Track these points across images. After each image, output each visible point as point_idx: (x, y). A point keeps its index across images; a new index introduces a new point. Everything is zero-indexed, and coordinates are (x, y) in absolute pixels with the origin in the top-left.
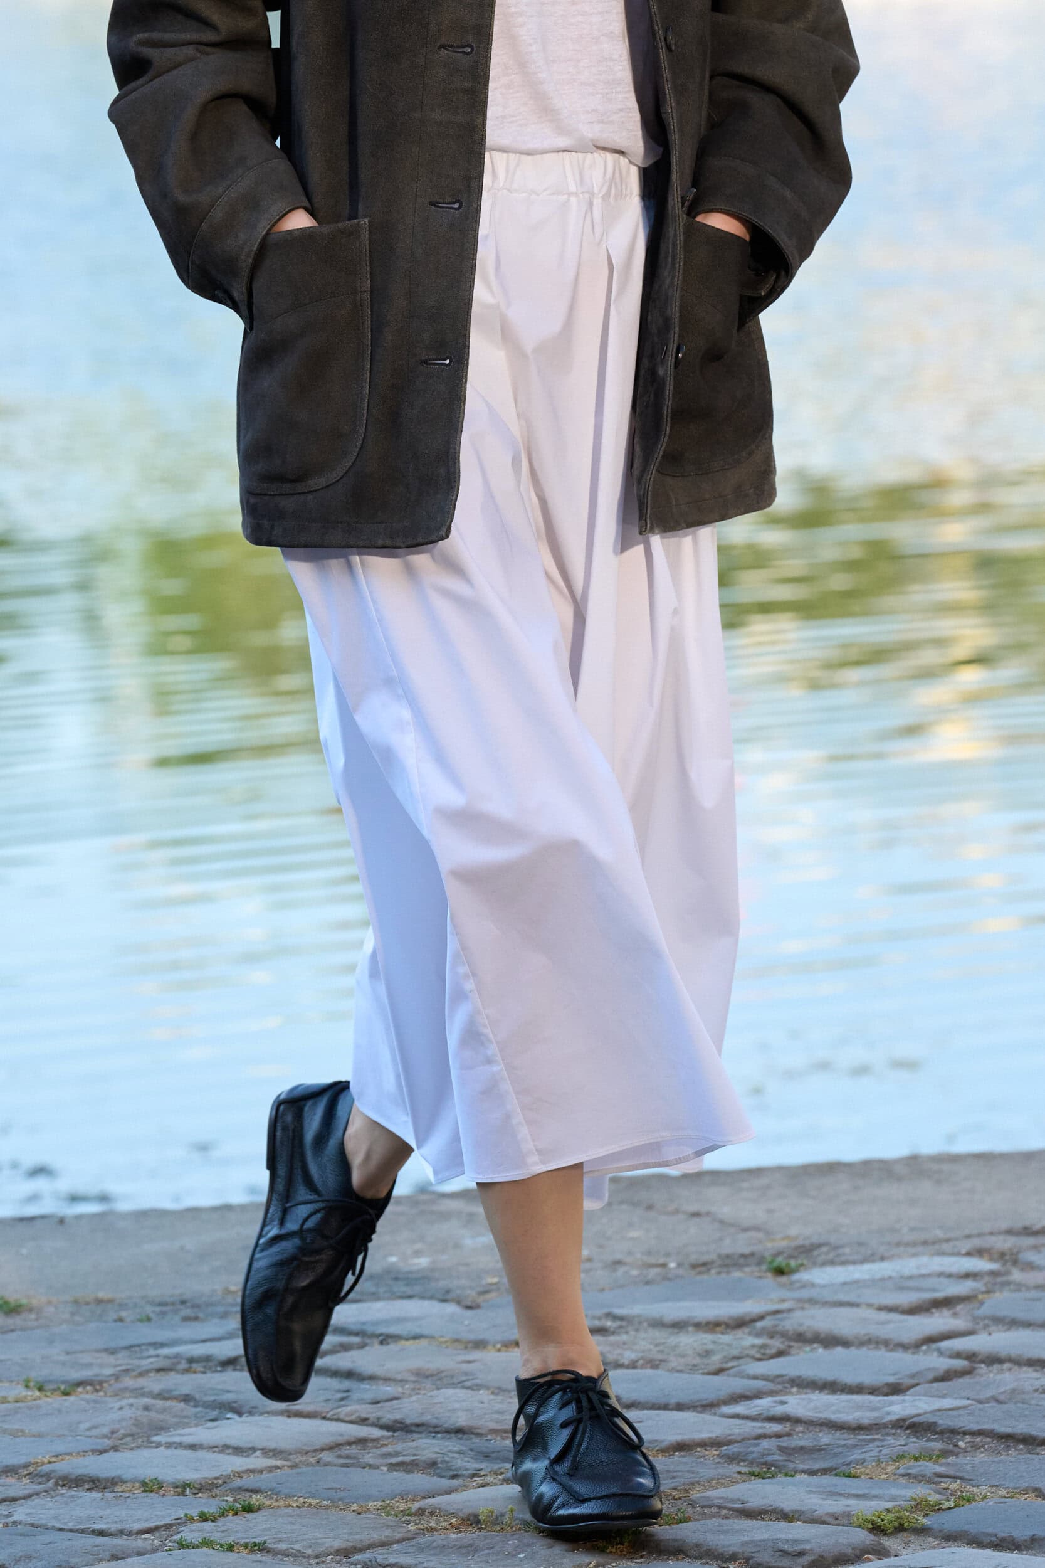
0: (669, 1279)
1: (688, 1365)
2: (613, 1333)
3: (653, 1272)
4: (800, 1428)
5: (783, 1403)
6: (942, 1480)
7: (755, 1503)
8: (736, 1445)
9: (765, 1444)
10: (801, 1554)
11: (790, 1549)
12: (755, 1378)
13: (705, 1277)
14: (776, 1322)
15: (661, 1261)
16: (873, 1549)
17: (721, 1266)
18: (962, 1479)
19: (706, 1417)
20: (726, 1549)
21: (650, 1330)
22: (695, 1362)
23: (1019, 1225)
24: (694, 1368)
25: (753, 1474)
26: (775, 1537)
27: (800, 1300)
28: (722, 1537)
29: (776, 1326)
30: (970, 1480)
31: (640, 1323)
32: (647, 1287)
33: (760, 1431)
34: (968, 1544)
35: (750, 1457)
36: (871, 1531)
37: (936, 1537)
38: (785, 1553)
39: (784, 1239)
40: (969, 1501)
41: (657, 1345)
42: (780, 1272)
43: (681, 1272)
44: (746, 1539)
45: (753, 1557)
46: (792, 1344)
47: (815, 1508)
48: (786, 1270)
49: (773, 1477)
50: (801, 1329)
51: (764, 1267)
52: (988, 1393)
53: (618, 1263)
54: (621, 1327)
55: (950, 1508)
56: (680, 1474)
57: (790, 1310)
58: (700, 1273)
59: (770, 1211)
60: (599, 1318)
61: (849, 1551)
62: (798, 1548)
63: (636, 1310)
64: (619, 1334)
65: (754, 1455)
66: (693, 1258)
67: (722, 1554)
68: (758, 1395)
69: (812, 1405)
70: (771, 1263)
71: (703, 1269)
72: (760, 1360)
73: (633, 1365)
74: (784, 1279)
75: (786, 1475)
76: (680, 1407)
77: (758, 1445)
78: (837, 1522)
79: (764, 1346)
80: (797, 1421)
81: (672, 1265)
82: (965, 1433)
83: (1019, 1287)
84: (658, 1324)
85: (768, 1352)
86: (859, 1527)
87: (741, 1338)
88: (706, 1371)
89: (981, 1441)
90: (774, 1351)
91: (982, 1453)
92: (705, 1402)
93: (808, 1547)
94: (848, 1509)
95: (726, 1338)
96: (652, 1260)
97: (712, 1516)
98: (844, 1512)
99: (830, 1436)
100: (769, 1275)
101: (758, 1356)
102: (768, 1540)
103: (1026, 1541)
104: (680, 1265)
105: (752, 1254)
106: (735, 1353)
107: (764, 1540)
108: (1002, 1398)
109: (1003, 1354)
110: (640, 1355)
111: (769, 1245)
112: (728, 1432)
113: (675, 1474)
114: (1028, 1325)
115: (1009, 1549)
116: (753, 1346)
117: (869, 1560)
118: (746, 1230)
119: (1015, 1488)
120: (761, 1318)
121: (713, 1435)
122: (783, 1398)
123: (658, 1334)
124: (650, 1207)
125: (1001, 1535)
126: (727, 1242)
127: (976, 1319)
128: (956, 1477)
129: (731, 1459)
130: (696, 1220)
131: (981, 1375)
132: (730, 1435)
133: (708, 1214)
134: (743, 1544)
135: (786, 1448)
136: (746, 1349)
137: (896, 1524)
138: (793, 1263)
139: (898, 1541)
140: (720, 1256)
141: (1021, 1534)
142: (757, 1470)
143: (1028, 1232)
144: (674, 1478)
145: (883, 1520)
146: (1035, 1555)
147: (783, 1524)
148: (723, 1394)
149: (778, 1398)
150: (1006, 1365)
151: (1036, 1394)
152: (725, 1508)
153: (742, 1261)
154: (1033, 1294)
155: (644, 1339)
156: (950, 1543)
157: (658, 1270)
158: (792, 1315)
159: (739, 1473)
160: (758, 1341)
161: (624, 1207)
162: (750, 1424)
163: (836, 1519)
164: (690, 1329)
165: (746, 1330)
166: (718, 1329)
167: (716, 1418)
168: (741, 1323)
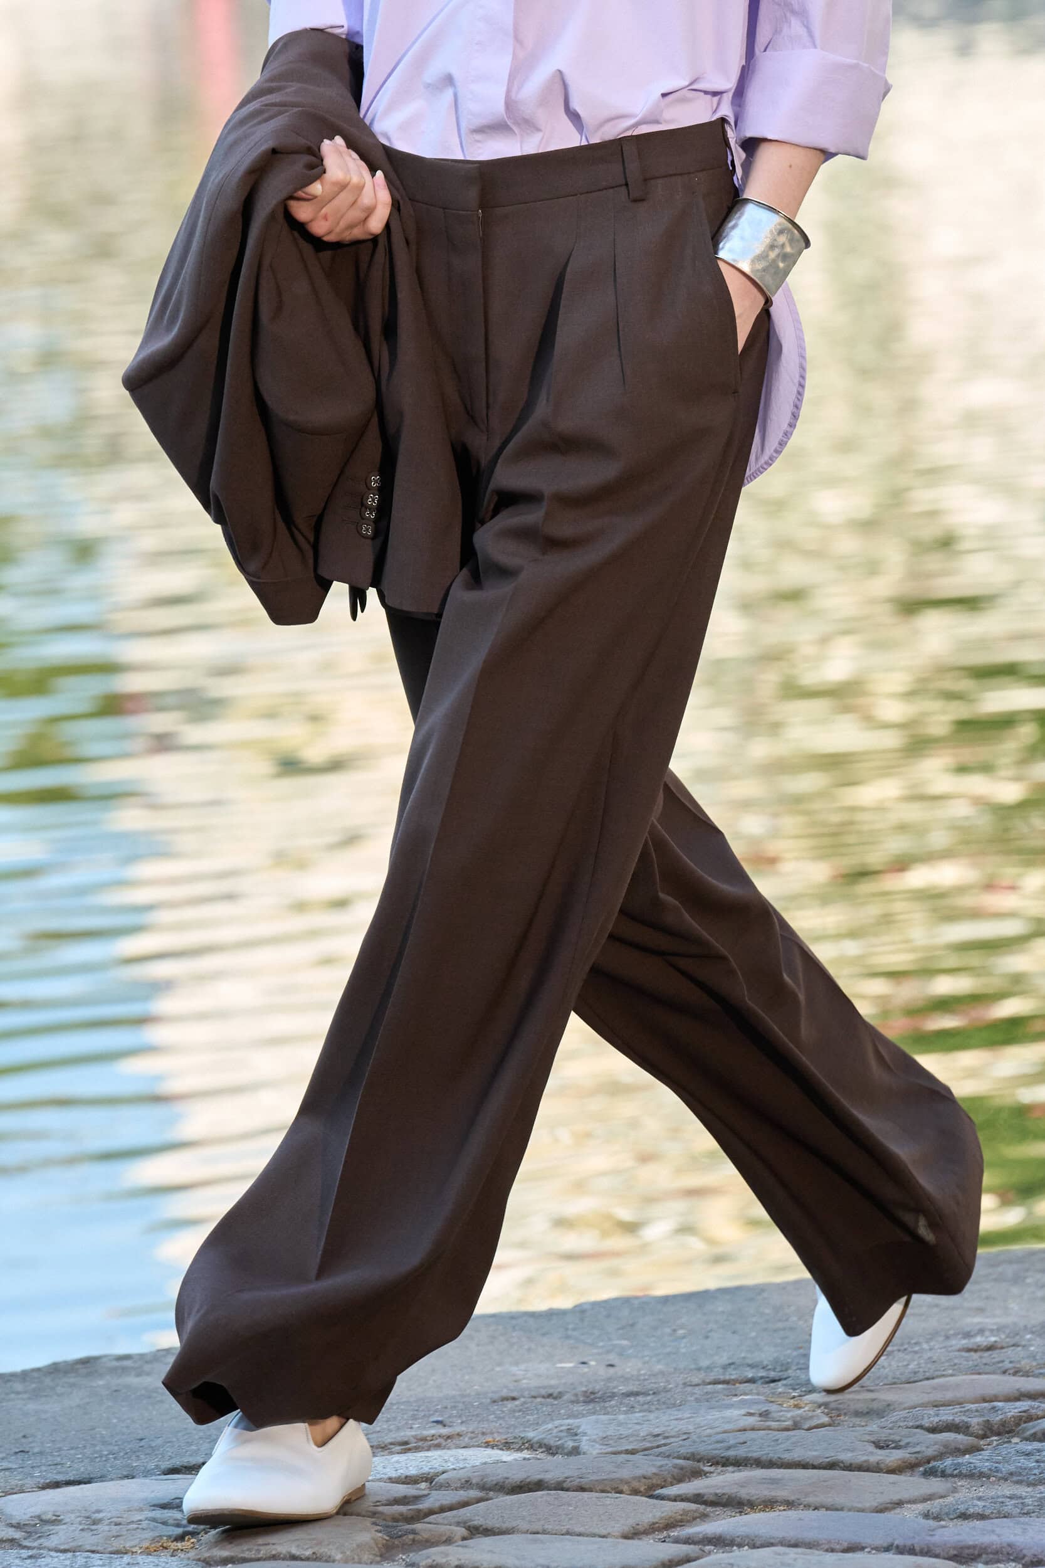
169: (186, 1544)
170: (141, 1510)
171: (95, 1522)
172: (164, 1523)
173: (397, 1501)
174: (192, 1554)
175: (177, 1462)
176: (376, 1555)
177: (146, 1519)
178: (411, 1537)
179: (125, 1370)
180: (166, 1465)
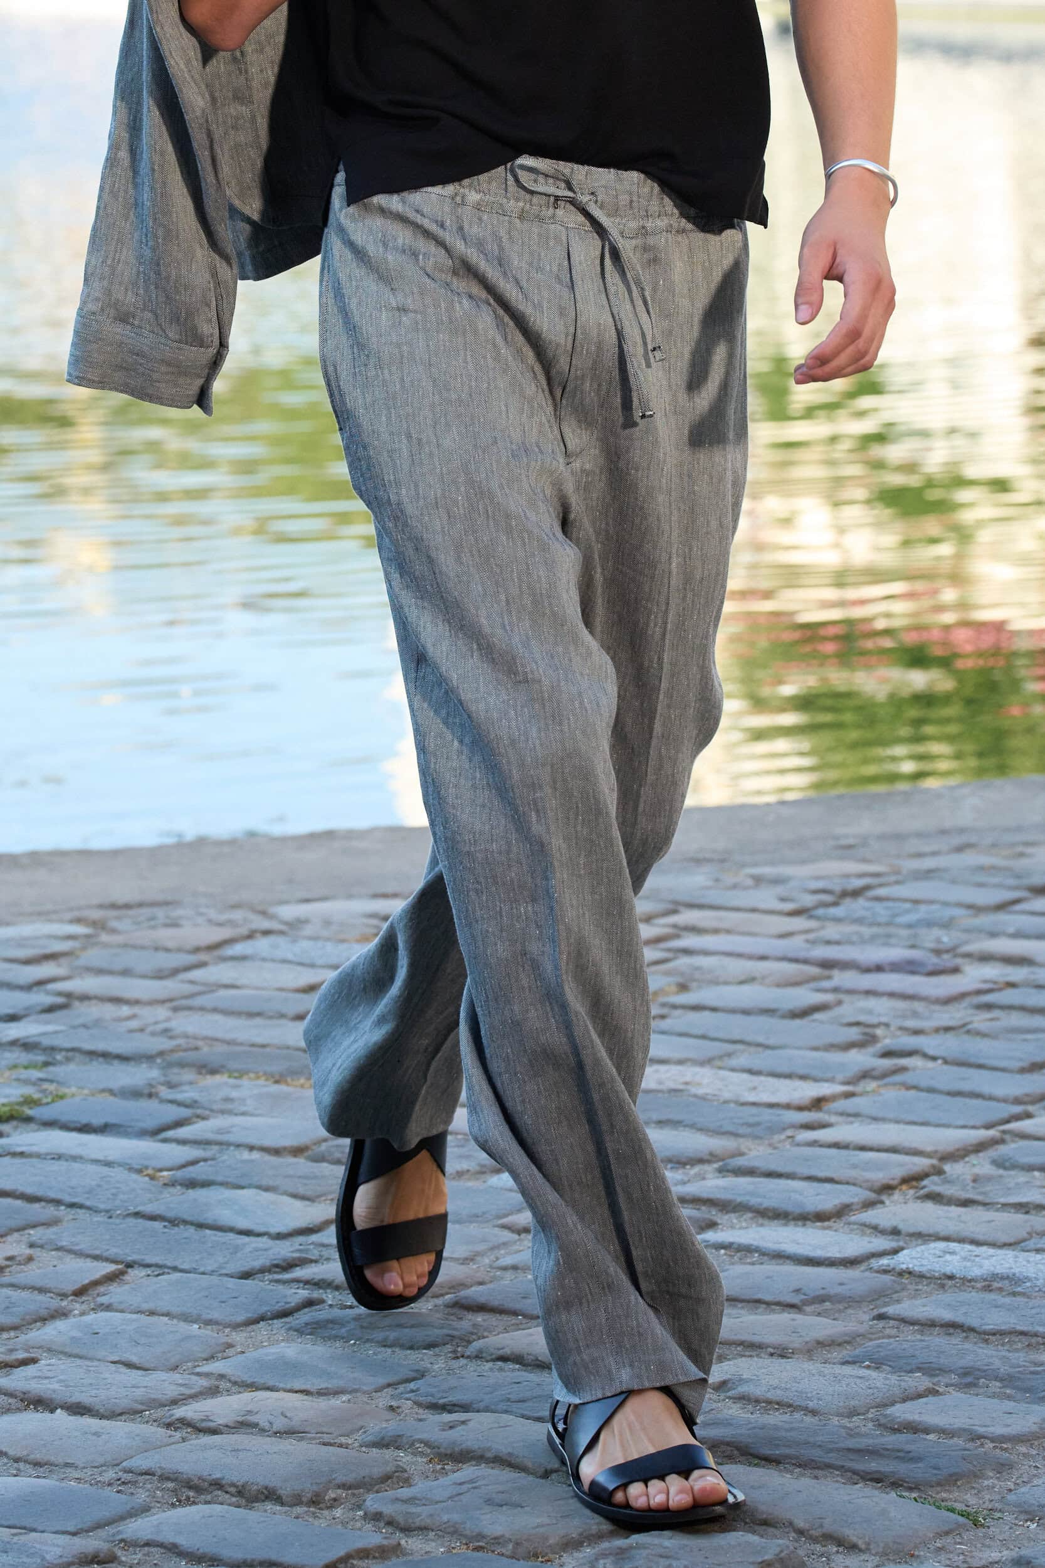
171: (330, 923)
179: (352, 838)
180: (372, 892)
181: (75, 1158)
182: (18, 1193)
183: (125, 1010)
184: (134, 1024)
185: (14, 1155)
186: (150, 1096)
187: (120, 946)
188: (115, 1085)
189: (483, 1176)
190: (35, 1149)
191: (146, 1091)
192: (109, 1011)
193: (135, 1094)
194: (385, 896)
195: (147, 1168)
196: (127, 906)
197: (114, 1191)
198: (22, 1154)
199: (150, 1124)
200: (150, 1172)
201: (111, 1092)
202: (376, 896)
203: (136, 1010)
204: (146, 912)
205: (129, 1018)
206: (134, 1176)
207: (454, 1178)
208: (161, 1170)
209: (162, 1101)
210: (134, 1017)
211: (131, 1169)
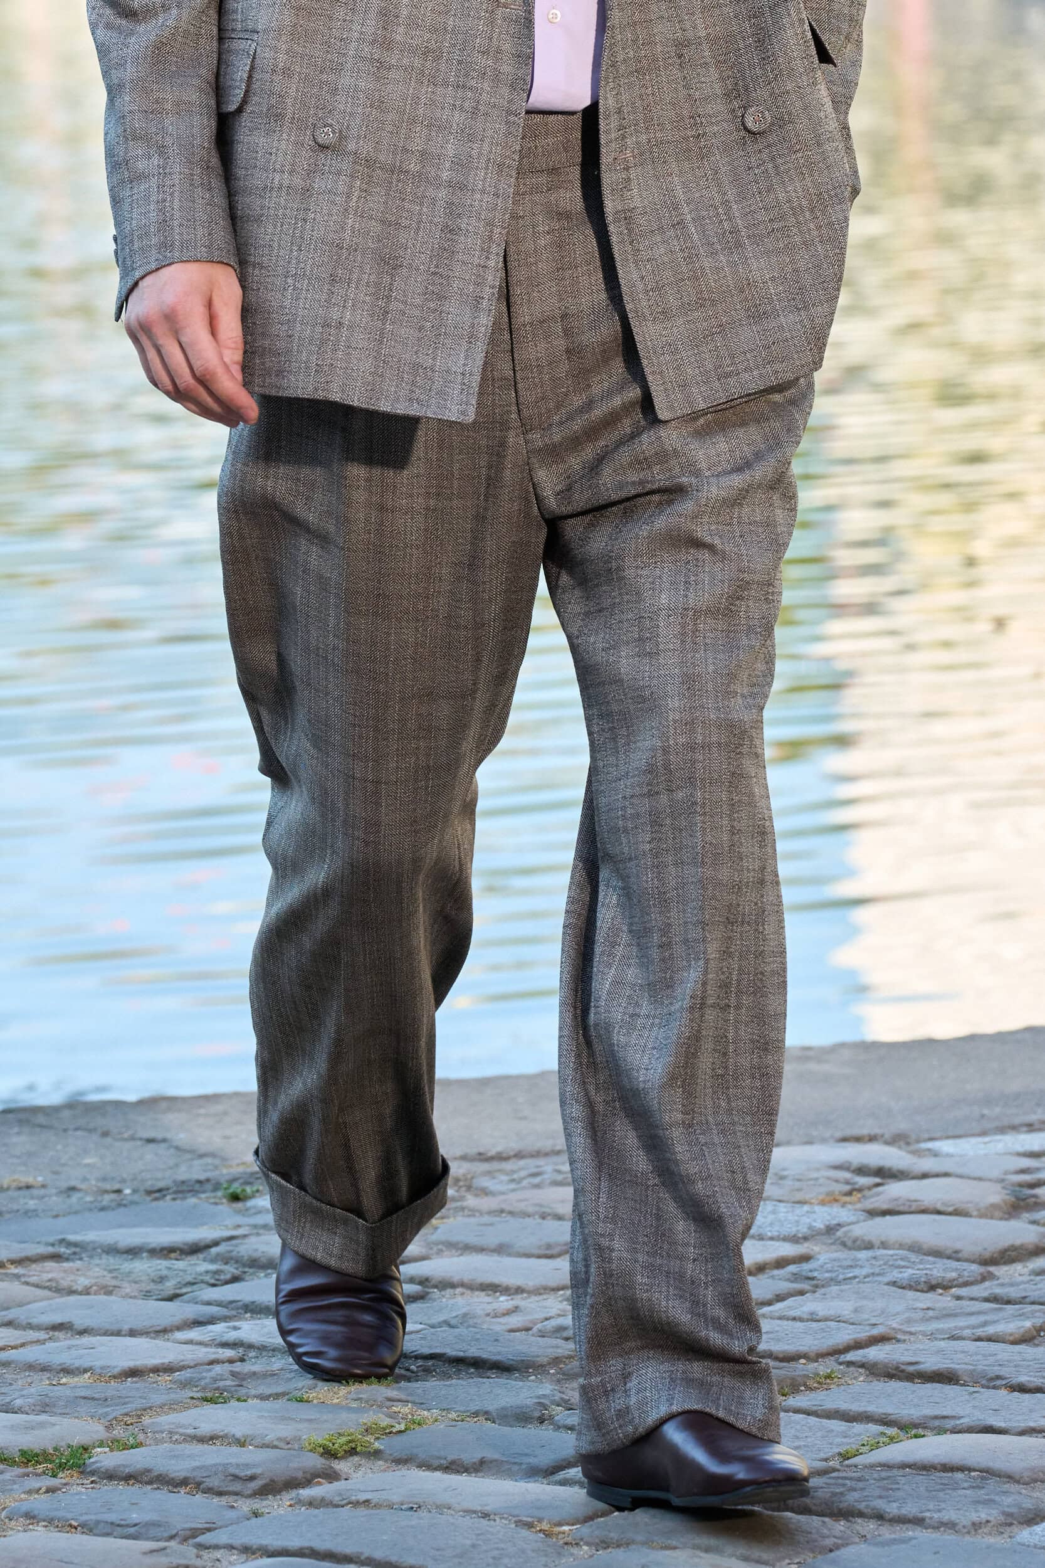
0: (125, 1206)
1: (141, 1291)
2: (67, 1260)
3: (107, 1199)
4: (252, 1354)
5: (235, 1328)
6: (395, 1403)
7: (205, 1429)
8: (189, 1370)
9: (218, 1369)
10: (252, 1478)
11: (242, 1474)
12: (209, 1303)
13: (161, 1203)
14: (231, 1248)
15: (117, 1186)
16: (323, 1473)
17: (176, 1192)
18: (414, 1403)
19: (159, 1342)
20: (177, 1474)
21: (104, 1256)
22: (148, 1288)
23: (473, 1151)
24: (147, 1295)
25: (206, 1400)
26: (226, 1461)
27: (255, 1226)
28: (173, 1462)
29: (231, 1251)
30: (422, 1404)
31: (94, 1249)
32: (102, 1213)
33: (213, 1357)
34: (417, 1467)
35: (203, 1383)
36: (322, 1455)
37: (386, 1461)
38: (236, 1477)
39: (238, 1165)
40: (419, 1424)
41: (110, 1271)
42: (235, 1198)
43: (136, 1197)
44: (197, 1464)
45: (203, 1482)
46: (246, 1270)
47: (266, 1432)
48: (241, 1196)
49: (225, 1402)
50: (255, 1255)
51: (220, 1194)
52: (442, 1318)
53: (73, 1189)
54: (75, 1253)
55: (400, 1432)
56: (131, 1399)
57: (245, 1236)
58: (156, 1199)
59: (226, 1137)
60: (53, 1245)
61: (300, 1475)
62: (249, 1473)
63: (91, 1236)
64: (73, 1260)
65: (207, 1381)
66: (148, 1185)
67: (173, 1479)
68: (212, 1321)
69: (266, 1330)
70: (226, 1189)
71: (157, 1195)
72: (214, 1285)
73: (87, 1292)
74: (239, 1205)
75: (238, 1400)
76: (132, 1333)
77: (210, 1370)
78: (290, 1446)
79: (217, 1272)
80: (250, 1346)
81: (128, 1191)
82: (417, 1357)
83: (473, 1212)
84: (112, 1250)
85: (222, 1277)
86: (311, 1451)
87: (195, 1264)
88: (160, 1297)
89: (433, 1365)
90: (228, 1276)
91: (434, 1376)
92: (158, 1328)
93: (259, 1471)
94: (300, 1433)
95: (180, 1264)
96: (108, 1187)
97: (162, 1441)
98: (296, 1437)
99: (283, 1361)
100: (224, 1201)
101: (213, 1281)
102: (220, 1464)
103: (475, 1463)
104: (135, 1191)
105: (208, 1180)
106: (189, 1278)
107: (215, 1465)
108: (453, 1322)
109: (456, 1279)
110: (93, 1281)
111: (225, 1171)
112: (182, 1357)
113: (127, 1400)
114: (481, 1250)
115: (458, 1472)
116: (207, 1272)
117: (319, 1484)
118: (202, 1156)
119: (465, 1412)
120: (216, 1243)
121: (166, 1361)
122: (237, 1324)
123: (113, 1261)
124: (105, 1134)
125: (450, 1458)
126: (183, 1168)
127: (429, 1245)
128: (408, 1402)
129: (184, 1385)
130: (152, 1146)
131: (434, 1300)
132: (183, 1361)
133: (164, 1140)
134: (194, 1469)
135: (238, 1373)
136: (201, 1274)
137: (346, 1448)
138: (249, 1189)
139: (349, 1464)
140: (175, 1182)
141: (471, 1456)
142: (209, 1395)
143: (482, 1157)
144: (125, 1404)
145: (333, 1444)
146: (483, 1477)
147: (235, 1449)
148: (177, 1319)
149: (231, 1324)
150: (459, 1290)
151: (488, 1319)
152: (177, 1433)
153: (197, 1187)
154: (486, 1219)
155: (98, 1265)
156: (400, 1466)
157: (113, 1196)
158: (246, 1241)
159: (192, 1398)
160: (213, 1267)
161: (79, 1133)
162: (204, 1350)
163: (288, 1443)
164: (145, 1255)
165: (201, 1256)
166: (173, 1255)
167: (169, 1344)
168: (195, 1249)
169: (853, 1198)
170: (818, 1170)
171: (782, 1178)
172: (837, 1181)
173: (1023, 1171)
174: (859, 1206)
175: (849, 1132)
176: (1005, 1213)
177: (823, 1177)
178: (1033, 1200)
179: (807, 1059)
180: (839, 1135)
181: (442, 1508)
182: (363, 1558)
183: (504, 1302)
184: (515, 1321)
185: (356, 1504)
186: (541, 1420)
187: (490, 1213)
188: (492, 1406)
189: (1008, 1529)
190: (383, 1496)
191: (537, 1414)
192: (481, 1303)
193: (522, 1418)
194: (858, 1139)
195: (540, 1520)
196: (500, 1157)
197: (495, 1553)
198: (367, 1502)
199: (546, 1459)
200: (545, 1526)
201: (488, 1416)
202: (845, 1140)
203: (518, 1300)
204: (530, 1164)
205: (508, 1313)
206: (525, 1533)
207: (969, 1533)
208: (560, 1524)
209: (558, 1428)
210: (516, 1309)
211: (520, 1523)
